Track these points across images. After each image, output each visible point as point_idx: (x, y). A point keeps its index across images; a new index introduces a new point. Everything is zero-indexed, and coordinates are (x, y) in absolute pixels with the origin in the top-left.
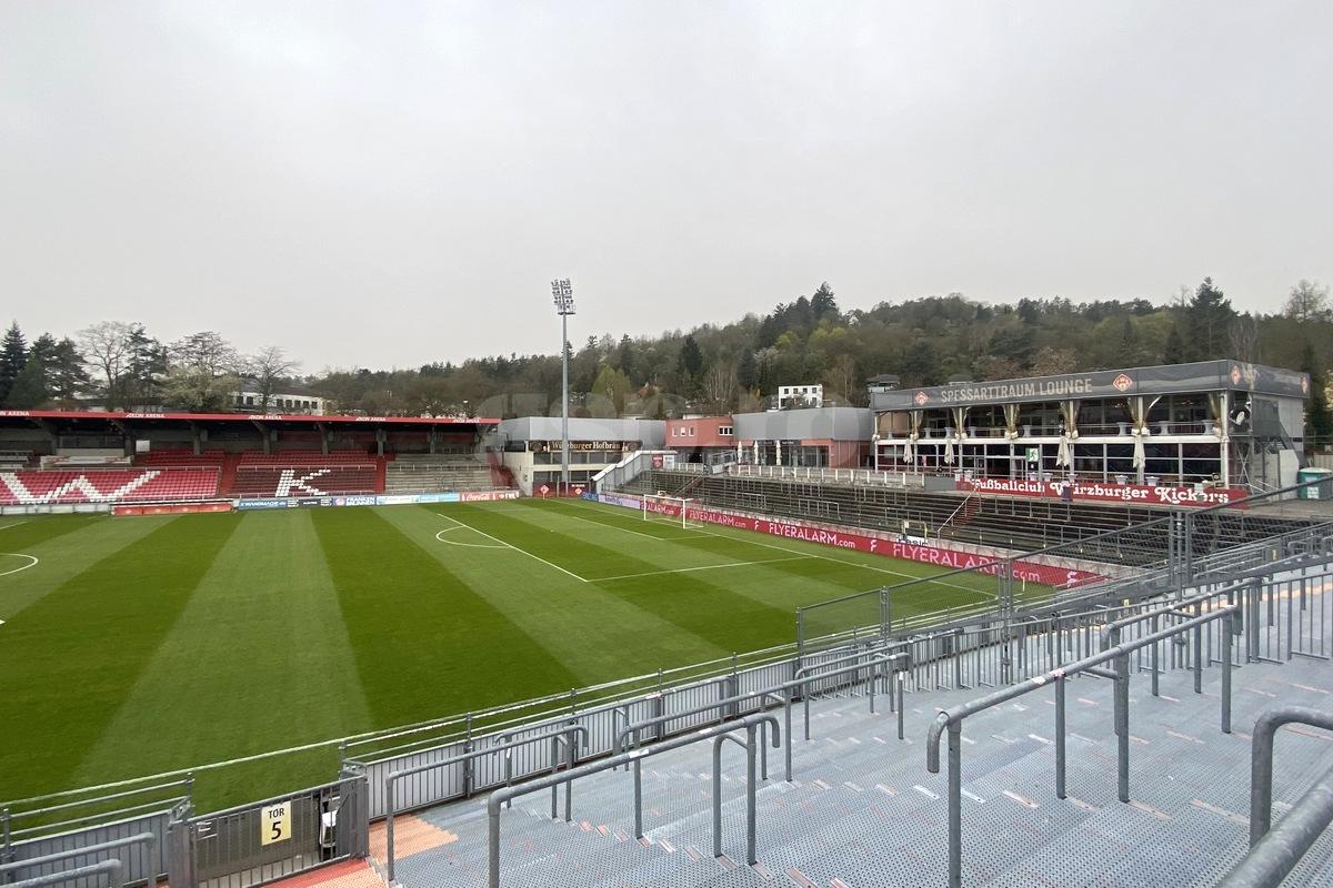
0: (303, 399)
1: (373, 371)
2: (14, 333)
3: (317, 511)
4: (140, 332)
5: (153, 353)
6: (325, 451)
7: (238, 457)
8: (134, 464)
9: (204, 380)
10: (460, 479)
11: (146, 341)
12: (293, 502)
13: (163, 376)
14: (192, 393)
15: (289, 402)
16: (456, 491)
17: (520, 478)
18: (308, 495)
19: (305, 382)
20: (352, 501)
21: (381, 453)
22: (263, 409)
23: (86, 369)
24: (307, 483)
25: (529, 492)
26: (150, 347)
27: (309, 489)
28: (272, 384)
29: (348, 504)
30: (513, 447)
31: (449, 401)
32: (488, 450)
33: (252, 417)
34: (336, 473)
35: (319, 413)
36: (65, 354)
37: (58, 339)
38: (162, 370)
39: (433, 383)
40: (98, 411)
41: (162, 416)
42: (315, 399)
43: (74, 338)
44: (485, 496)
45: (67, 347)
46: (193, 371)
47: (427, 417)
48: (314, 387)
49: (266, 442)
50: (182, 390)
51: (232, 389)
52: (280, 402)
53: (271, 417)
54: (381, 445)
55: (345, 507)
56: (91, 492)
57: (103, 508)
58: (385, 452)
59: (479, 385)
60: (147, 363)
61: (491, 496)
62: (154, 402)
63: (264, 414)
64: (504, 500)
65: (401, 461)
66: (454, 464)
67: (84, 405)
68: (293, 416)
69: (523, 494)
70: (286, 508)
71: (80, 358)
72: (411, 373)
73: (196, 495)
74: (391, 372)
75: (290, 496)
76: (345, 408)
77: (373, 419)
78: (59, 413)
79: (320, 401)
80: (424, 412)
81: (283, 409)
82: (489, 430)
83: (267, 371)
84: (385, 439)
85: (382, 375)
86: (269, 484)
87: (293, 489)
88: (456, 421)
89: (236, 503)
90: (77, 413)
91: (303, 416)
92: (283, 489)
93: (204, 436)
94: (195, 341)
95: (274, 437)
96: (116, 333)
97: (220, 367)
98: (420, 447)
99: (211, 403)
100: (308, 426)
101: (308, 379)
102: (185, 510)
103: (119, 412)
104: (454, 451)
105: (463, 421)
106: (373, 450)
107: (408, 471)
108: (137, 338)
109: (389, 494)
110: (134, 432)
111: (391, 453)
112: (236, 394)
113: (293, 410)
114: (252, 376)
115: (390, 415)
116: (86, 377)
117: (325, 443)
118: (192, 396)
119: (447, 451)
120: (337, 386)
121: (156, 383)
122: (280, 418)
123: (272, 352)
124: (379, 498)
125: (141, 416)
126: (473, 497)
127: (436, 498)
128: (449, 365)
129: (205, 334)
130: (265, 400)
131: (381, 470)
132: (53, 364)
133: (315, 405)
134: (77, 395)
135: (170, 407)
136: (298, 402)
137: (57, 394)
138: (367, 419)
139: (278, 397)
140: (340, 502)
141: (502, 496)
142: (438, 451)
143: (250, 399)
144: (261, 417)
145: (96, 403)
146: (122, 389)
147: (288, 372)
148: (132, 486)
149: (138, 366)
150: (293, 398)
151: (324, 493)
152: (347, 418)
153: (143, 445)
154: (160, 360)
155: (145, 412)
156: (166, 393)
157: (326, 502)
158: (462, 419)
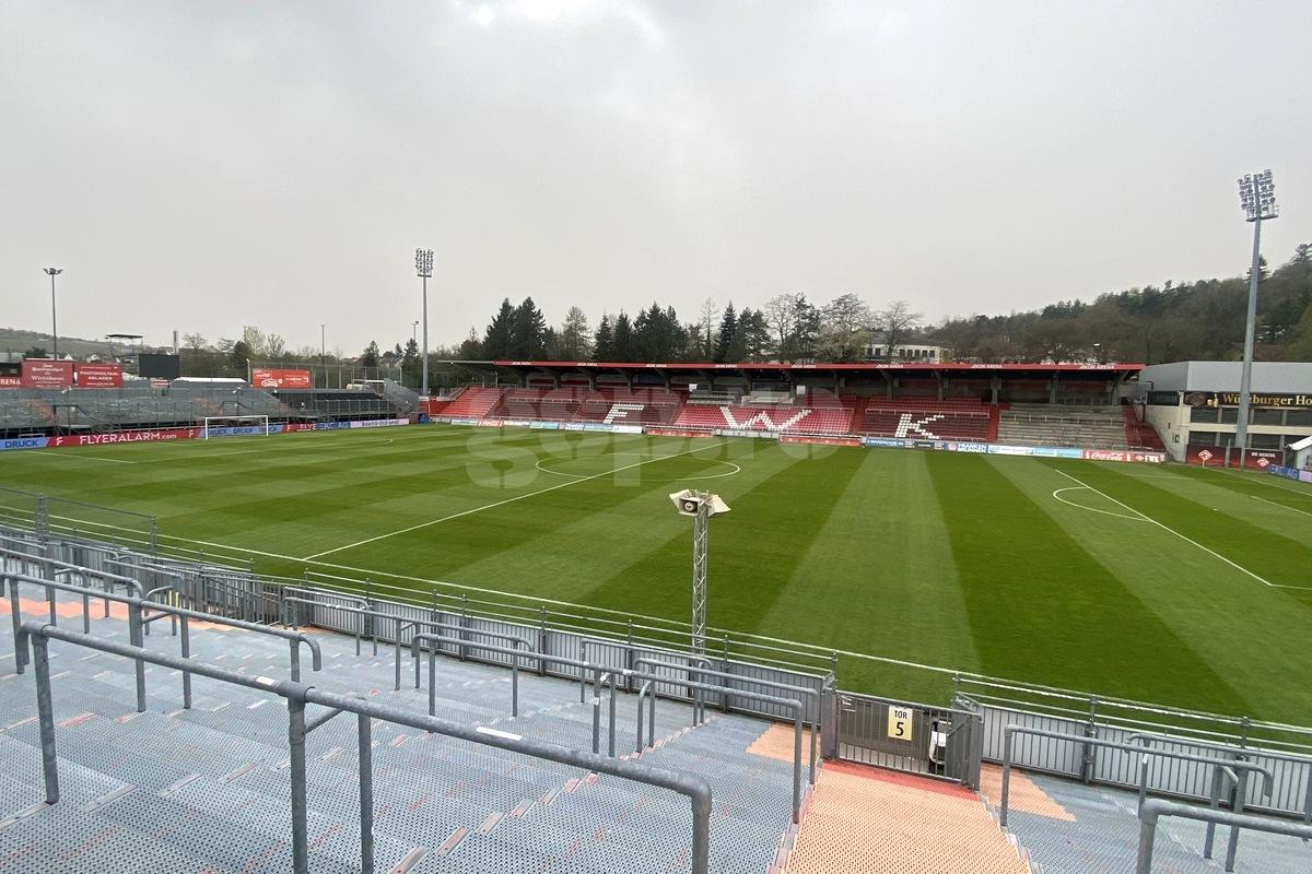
0: (922, 348)
1: (991, 316)
2: (730, 310)
3: (930, 453)
4: (803, 300)
5: (810, 317)
6: (940, 398)
7: (867, 401)
8: (795, 403)
9: (843, 336)
10: (1085, 433)
11: (805, 307)
12: (910, 443)
13: (816, 334)
14: (835, 347)
15: (910, 351)
16: (1078, 447)
17: (1167, 436)
18: (923, 438)
19: (923, 332)
20: (963, 447)
21: (994, 401)
22: (888, 359)
23: (768, 332)
24: (922, 427)
25: (1181, 456)
26: (808, 311)
27: (924, 433)
28: (897, 336)
29: (960, 450)
30: (1168, 398)
31: (1076, 344)
32: (1124, 401)
33: (880, 366)
34: (949, 418)
35: (936, 361)
36: (754, 322)
37: (753, 311)
38: (815, 329)
39: (1060, 325)
40: (774, 363)
41: (814, 367)
42: (933, 348)
43: (763, 310)
44: (1117, 456)
45: (758, 316)
46: (837, 329)
47: (1048, 364)
48: (933, 336)
49: (889, 389)
50: (828, 345)
51: (866, 341)
52: (902, 351)
53: (895, 366)
54: (995, 393)
55: (956, 452)
56: (769, 424)
57: (776, 436)
58: (999, 400)
59: (1116, 325)
60: (806, 324)
61: (1124, 457)
62: (810, 355)
63: (889, 363)
64: (1143, 462)
65: (1015, 411)
66: (1078, 416)
67: (767, 359)
68: (913, 365)
69: (1170, 457)
70: (903, 448)
71: (765, 325)
72: (1032, 316)
73: (835, 431)
74: (1009, 316)
75: (907, 437)
76: (960, 355)
77: (988, 367)
78: (752, 365)
79: (937, 350)
80: (1044, 358)
81: (905, 359)
82: (1127, 378)
83: (893, 324)
84: (1000, 388)
85: (999, 320)
86: (890, 426)
87: (911, 431)
88: (1084, 367)
89: (864, 440)
90: (762, 366)
91: (922, 364)
92: (901, 432)
93: (843, 381)
94: (839, 303)
95: (896, 384)
96: (788, 303)
97: (856, 323)
98: (1038, 396)
99: (849, 355)
100: (925, 375)
101: (927, 329)
102: (827, 442)
103: (787, 364)
104: (1079, 402)
105: (1093, 367)
106: (987, 398)
107: (1021, 419)
108: (801, 305)
109: (1002, 443)
110: (797, 379)
111: (1005, 402)
112: (867, 346)
113: (913, 359)
114: (880, 330)
115: (1006, 362)
116: (767, 338)
117: (940, 390)
118: (835, 349)
119: (1069, 401)
120: (954, 335)
121: (811, 340)
122: (902, 367)
123: (899, 307)
124: (991, 447)
125: (801, 367)
126: (1099, 455)
127: (1054, 453)
128: (1077, 303)
129: (846, 297)
130: (891, 350)
131: (995, 418)
132: (750, 330)
133: (932, 353)
134: (763, 352)
135: (820, 359)
136: (918, 352)
137: (752, 351)
138: (983, 366)
139: (901, 347)
140: (952, 447)
141: (1140, 458)
142: (1060, 401)
143: (878, 350)
144: (886, 366)
145: (773, 357)
146: (791, 346)
147: (911, 324)
148: (794, 420)
149: (800, 328)
150: (914, 348)
151: (938, 437)
152: (962, 365)
153: (801, 389)
154: (814, 321)
155: (802, 363)
156: (818, 348)
157: (939, 445)
158: (1091, 365)
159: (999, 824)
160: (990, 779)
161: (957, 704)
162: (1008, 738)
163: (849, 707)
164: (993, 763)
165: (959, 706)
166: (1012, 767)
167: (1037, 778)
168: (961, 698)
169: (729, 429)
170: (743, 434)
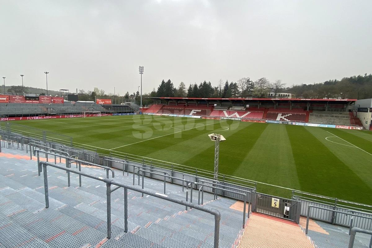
0: (285, 94)
1: (307, 85)
2: (227, 82)
3: (287, 125)
4: (249, 79)
5: (251, 84)
6: (291, 109)
7: (268, 109)
8: (246, 110)
9: (261, 90)
10: (337, 120)
11: (250, 82)
12: (281, 122)
13: (253, 90)
14: (259, 93)
15: (282, 95)
16: (334, 124)
17: (364, 122)
18: (285, 121)
19: (286, 89)
20: (297, 124)
21: (308, 110)
22: (275, 97)
23: (238, 89)
24: (285, 117)
25: (368, 128)
26: (251, 83)
27: (285, 119)
28: (278, 90)
29: (296, 124)
30: (365, 110)
31: (335, 93)
32: (350, 111)
33: (272, 99)
34: (293, 115)
35: (290, 98)
36: (234, 86)
37: (234, 83)
38: (252, 88)
39: (330, 87)
40: (240, 98)
41: (252, 99)
42: (289, 94)
43: (237, 83)
44: (347, 128)
45: (235, 84)
46: (259, 88)
47: (325, 99)
48: (289, 90)
49: (275, 106)
50: (256, 93)
51: (268, 92)
52: (279, 95)
53: (277, 99)
54: (308, 108)
55: (295, 125)
56: (238, 116)
57: (240, 119)
58: (309, 110)
59: (348, 87)
60: (250, 87)
61: (349, 128)
62: (250, 96)
63: (275, 98)
64: (355, 130)
65: (315, 113)
66: (335, 115)
67: (238, 97)
68: (283, 99)
69: (364, 128)
70: (279, 124)
71: (237, 87)
72: (321, 84)
73: (258, 118)
74: (313, 84)
75: (280, 120)
76: (297, 96)
77: (306, 100)
78: (233, 99)
79: (290, 94)
80: (324, 97)
81: (280, 97)
82: (351, 103)
83: (277, 86)
84: (310, 106)
85: (310, 86)
86: (275, 117)
87: (281, 119)
88: (337, 100)
89: (267, 121)
90: (236, 99)
91: (285, 99)
92: (278, 119)
93: (260, 104)
94: (260, 80)
95: (277, 105)
96: (244, 80)
97: (265, 86)
98: (322, 109)
99: (263, 96)
100: (287, 101)
101: (287, 88)
102: (255, 122)
103: (244, 98)
104: (335, 110)
105: (340, 100)
106: (305, 109)
107: (317, 116)
108: (248, 81)
109: (310, 123)
110: (246, 103)
111: (311, 110)
112: (268, 93)
113: (283, 97)
114: (273, 88)
115: (312, 98)
116: (238, 91)
117: (291, 106)
118: (258, 94)
119: (332, 110)
120: (295, 90)
121: (251, 91)
122: (279, 99)
123: (279, 81)
124: (306, 124)
125: (248, 99)
126: (341, 127)
127: (326, 126)
128: (336, 80)
129: (262, 78)
130: (276, 94)
131: (308, 115)
132: (233, 88)
133: (289, 95)
134: (236, 95)
135: (254, 97)
136: (284, 95)
137: (233, 95)
138: (304, 99)
139: (279, 94)
140: (294, 124)
141: (354, 128)
142: (329, 110)
143: (272, 94)
144: (274, 99)
145: (239, 96)
146: (245, 93)
147: (282, 86)
148: (245, 115)
149: (248, 88)
150: (283, 94)
151: (289, 121)
152: (298, 99)
153: (248, 106)
154: (252, 86)
155: (248, 98)
156: (253, 94)
157: (290, 123)
158: (339, 99)
159: (305, 234)
160: (303, 221)
161: (293, 198)
162: (309, 209)
163: (260, 197)
164: (303, 217)
165: (293, 199)
166: (310, 218)
167: (317, 222)
168: (294, 197)
169: (226, 117)
170: (230, 119)
